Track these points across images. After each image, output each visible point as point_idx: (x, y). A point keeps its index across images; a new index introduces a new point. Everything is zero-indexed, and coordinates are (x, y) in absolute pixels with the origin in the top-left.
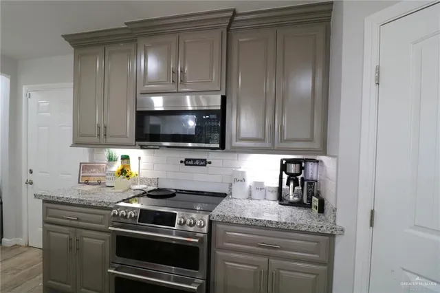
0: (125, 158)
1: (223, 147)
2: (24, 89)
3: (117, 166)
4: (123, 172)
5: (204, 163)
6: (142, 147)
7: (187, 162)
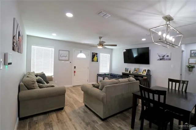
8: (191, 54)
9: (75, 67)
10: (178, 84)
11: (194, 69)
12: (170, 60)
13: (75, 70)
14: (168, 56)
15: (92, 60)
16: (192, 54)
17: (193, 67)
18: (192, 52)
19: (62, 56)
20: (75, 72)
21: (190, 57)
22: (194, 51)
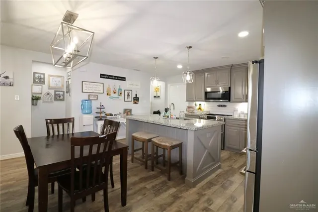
0: (200, 105)
1: (229, 101)
2: (169, 85)
3: (198, 107)
4: (200, 109)
5: (225, 106)
6: (206, 101)
7: (219, 106)
8: (34, 78)
10: (61, 126)
11: (39, 102)
12: (13, 85)
14: (7, 77)
16: (37, 78)
17: (38, 99)
18: (37, 75)
21: (34, 83)
22: (39, 75)
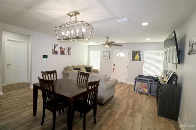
9: (114, 65)
13: (114, 67)
15: (132, 59)
19: (105, 56)
20: (114, 69)
